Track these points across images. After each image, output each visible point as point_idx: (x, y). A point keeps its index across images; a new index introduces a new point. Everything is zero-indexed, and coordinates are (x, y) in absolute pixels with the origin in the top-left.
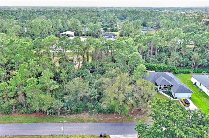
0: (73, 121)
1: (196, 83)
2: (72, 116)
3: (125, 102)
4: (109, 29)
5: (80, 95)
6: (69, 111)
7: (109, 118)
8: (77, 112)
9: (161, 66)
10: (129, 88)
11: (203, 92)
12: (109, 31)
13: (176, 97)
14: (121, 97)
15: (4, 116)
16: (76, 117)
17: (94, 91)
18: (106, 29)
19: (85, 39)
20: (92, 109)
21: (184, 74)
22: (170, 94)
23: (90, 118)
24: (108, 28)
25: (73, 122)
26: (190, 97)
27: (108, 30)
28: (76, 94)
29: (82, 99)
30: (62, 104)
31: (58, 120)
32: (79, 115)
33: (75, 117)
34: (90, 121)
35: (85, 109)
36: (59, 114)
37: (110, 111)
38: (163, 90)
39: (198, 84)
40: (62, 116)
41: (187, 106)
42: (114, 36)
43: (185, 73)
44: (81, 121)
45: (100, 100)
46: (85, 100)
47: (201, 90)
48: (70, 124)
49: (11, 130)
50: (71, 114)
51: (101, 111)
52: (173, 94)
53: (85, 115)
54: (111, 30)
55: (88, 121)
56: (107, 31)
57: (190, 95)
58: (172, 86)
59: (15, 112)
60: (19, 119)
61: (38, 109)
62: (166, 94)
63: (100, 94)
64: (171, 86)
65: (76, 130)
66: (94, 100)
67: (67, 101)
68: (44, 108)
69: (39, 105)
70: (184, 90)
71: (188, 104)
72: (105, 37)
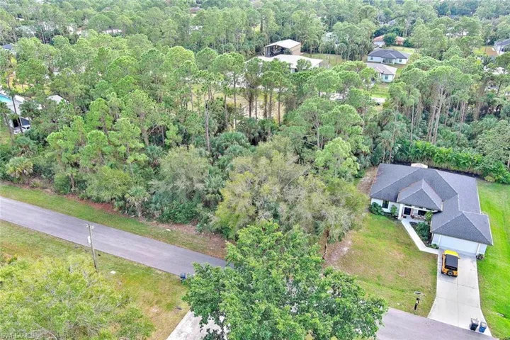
0: (156, 237)
2: (161, 226)
4: (401, 39)
6: (158, 213)
9: (458, 156)
12: (399, 45)
13: (435, 245)
16: (168, 230)
17: (219, 182)
18: (390, 38)
19: (319, 61)
23: (190, 239)
24: (398, 37)
25: (154, 238)
26: (480, 255)
27: (397, 43)
30: (145, 196)
31: (132, 225)
32: (175, 228)
33: (167, 228)
34: (185, 246)
36: (139, 215)
38: (416, 218)
40: (144, 221)
41: (447, 274)
42: (399, 59)
44: (170, 239)
46: (195, 199)
48: (147, 240)
49: (47, 222)
53: (187, 231)
54: (405, 43)
55: (184, 244)
56: (395, 45)
57: (481, 249)
59: (75, 194)
60: (73, 207)
62: (416, 230)
64: (434, 213)
65: (148, 255)
70: (465, 231)
71: (451, 269)
72: (375, 60)
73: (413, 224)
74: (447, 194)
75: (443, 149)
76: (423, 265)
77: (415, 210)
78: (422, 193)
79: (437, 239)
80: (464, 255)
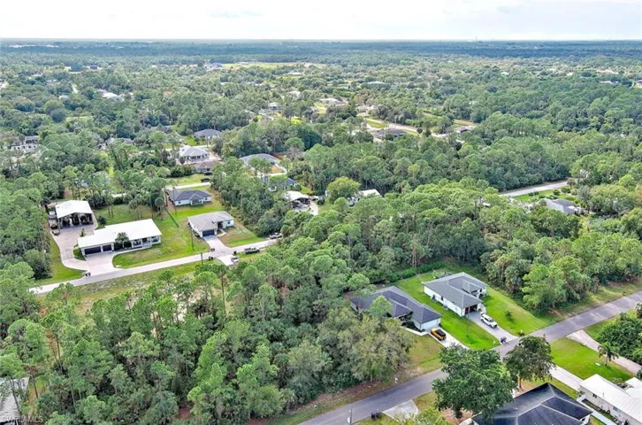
0: (318, 413)
1: (434, 297)
2: (307, 407)
6: (301, 400)
8: (313, 397)
11: (450, 310)
13: (424, 330)
16: (315, 406)
17: (325, 355)
20: (331, 385)
21: (406, 280)
22: (412, 326)
25: (320, 414)
26: (441, 325)
28: (310, 370)
29: (313, 376)
30: (291, 392)
32: (317, 402)
33: (313, 406)
34: (340, 405)
35: (321, 388)
39: (438, 298)
40: (293, 412)
41: (444, 340)
43: (406, 277)
44: (328, 408)
47: (446, 307)
48: (319, 417)
50: (306, 403)
52: (417, 325)
55: (338, 405)
57: (439, 321)
58: (411, 313)
62: (407, 327)
67: (299, 385)
68: (279, 407)
69: (271, 405)
70: (431, 315)
71: (444, 336)
72: (183, 202)
73: (404, 324)
74: (403, 300)
77: (403, 316)
79: (420, 327)
80: (437, 327)
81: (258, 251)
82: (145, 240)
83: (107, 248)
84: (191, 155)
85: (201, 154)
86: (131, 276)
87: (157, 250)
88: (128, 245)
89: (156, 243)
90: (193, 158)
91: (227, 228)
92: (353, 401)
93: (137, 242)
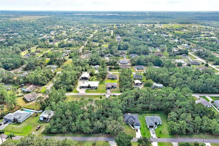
3: (113, 131)
4: (113, 67)
5: (99, 127)
6: (95, 133)
7: (109, 135)
8: (98, 133)
10: (115, 126)
11: (147, 125)
12: (113, 69)
14: (112, 129)
15: (73, 134)
17: (103, 125)
20: (103, 132)
21: (144, 114)
22: (133, 126)
25: (97, 137)
26: (140, 128)
28: (98, 127)
29: (99, 129)
30: (92, 130)
32: (98, 134)
34: (102, 137)
35: (100, 132)
37: (109, 133)
40: (93, 135)
44: (99, 136)
45: (106, 129)
46: (100, 129)
50: (96, 134)
51: (106, 133)
53: (101, 134)
59: (76, 133)
61: (85, 132)
63: (106, 126)
64: (133, 123)
66: (104, 129)
67: (94, 129)
68: (88, 132)
69: (86, 131)
70: (138, 125)
71: (137, 131)
72: (110, 78)
73: (131, 125)
74: (134, 119)
75: (132, 109)
76: (134, 131)
77: (131, 123)
78: (131, 120)
79: (135, 127)
80: (138, 128)
81: (116, 96)
82: (94, 87)
83: (86, 87)
84: (123, 63)
85: (125, 63)
86: (86, 95)
87: (95, 90)
88: (90, 87)
89: (96, 88)
90: (123, 64)
91: (115, 88)
92: (105, 137)
93: (92, 87)
